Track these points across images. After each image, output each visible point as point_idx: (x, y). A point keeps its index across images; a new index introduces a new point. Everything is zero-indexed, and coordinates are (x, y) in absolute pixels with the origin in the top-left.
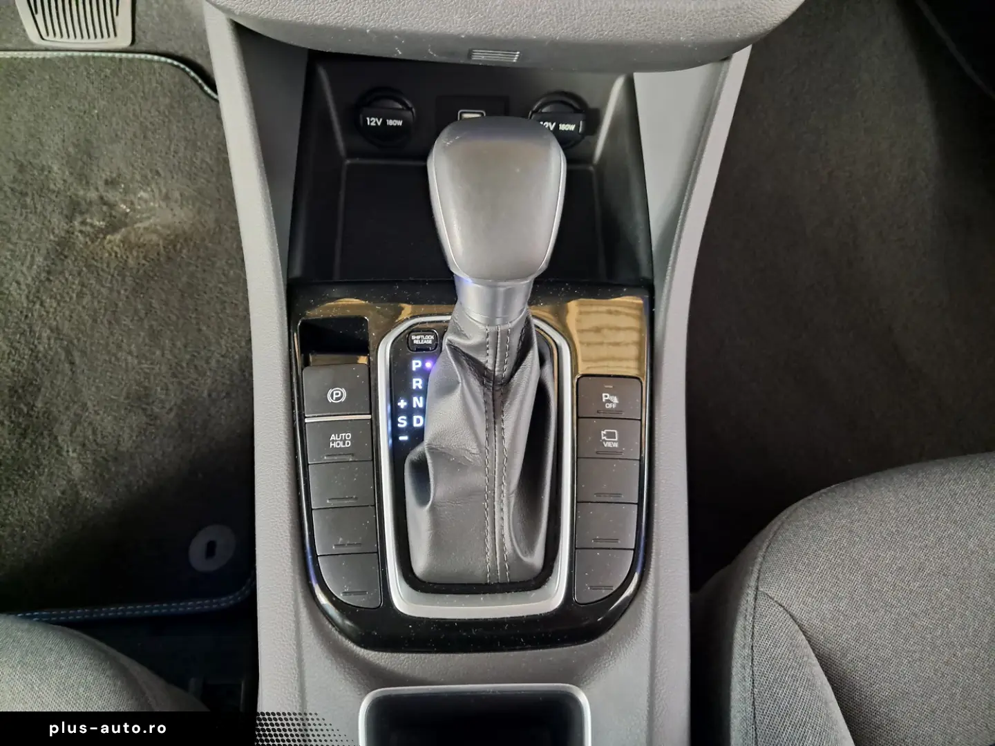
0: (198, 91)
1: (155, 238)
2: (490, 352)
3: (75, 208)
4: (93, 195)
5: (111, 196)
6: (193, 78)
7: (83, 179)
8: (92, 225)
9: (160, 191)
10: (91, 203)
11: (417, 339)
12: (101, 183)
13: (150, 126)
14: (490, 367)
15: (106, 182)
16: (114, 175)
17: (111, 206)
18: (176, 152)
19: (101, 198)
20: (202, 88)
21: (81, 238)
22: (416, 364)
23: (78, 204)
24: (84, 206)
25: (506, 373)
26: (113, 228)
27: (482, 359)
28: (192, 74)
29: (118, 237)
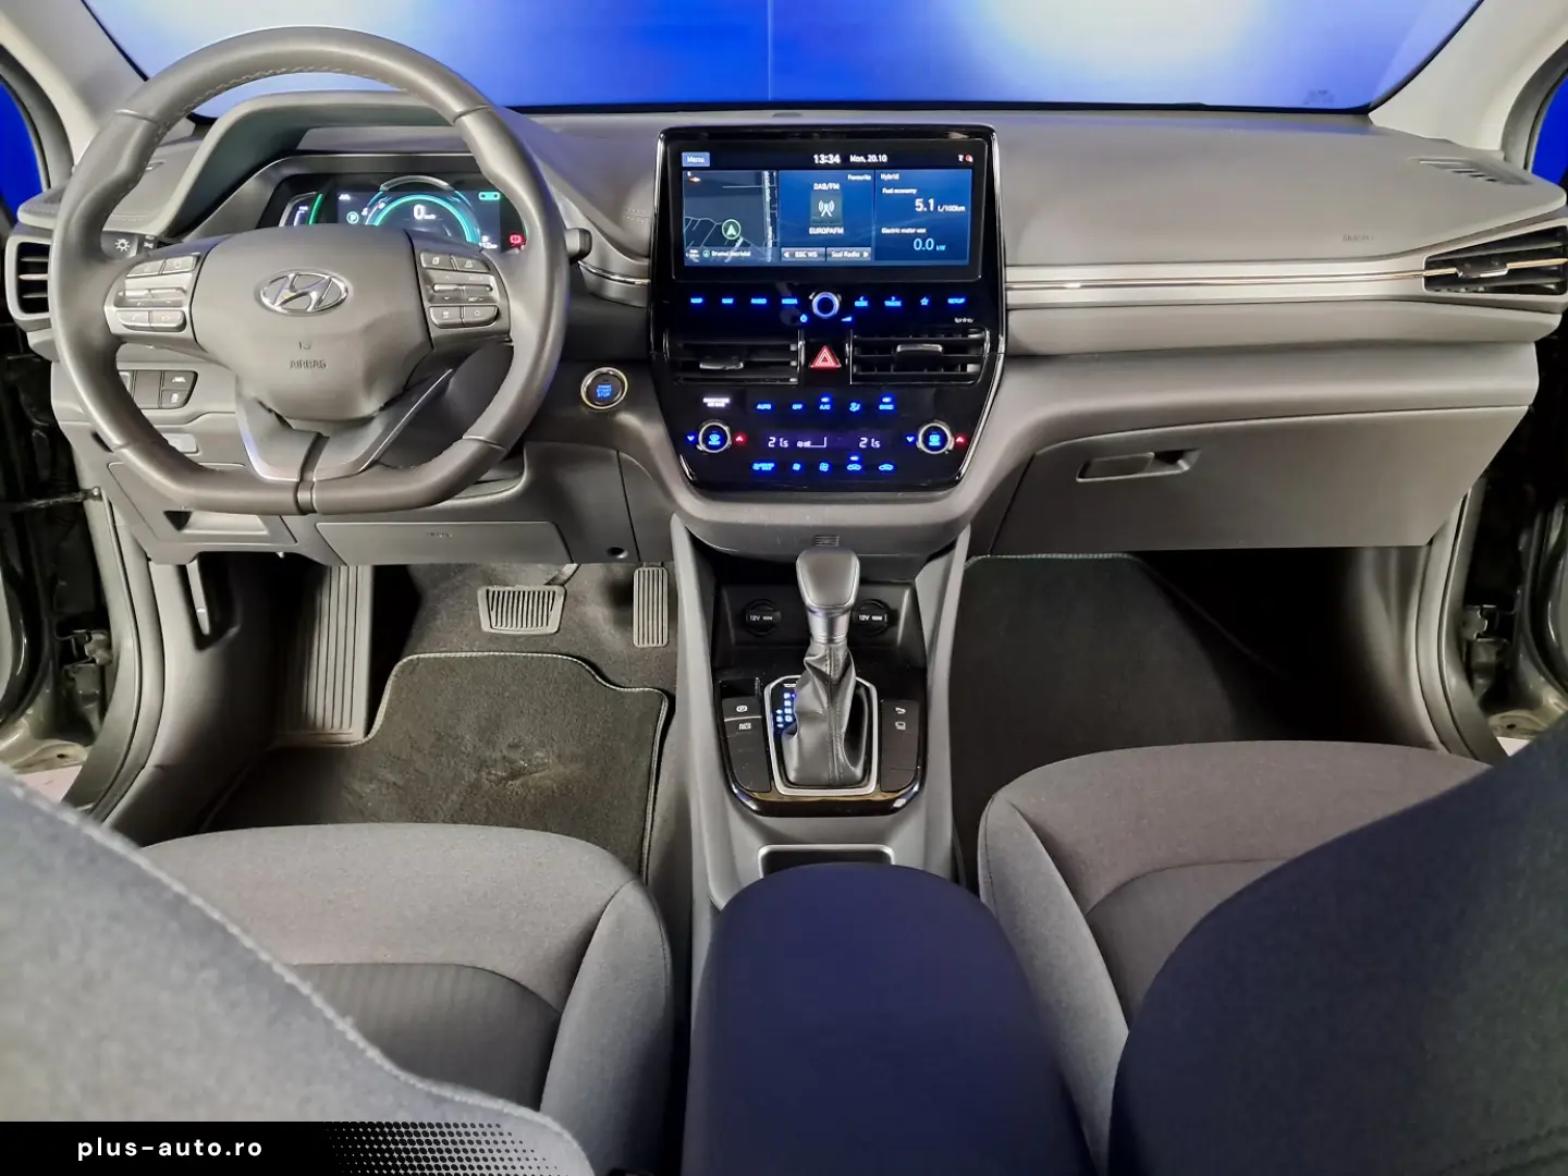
0: (591, 678)
1: (548, 782)
2: (828, 662)
3: (482, 764)
4: (497, 755)
5: (514, 755)
6: (587, 670)
7: (490, 743)
8: (496, 775)
9: (554, 752)
10: (495, 761)
11: (786, 685)
12: (504, 747)
13: (549, 705)
14: (828, 673)
15: (510, 746)
16: (516, 740)
17: (512, 762)
18: (569, 723)
19: (504, 757)
20: (593, 676)
21: (486, 782)
22: (787, 695)
23: (485, 761)
24: (490, 763)
25: (837, 677)
26: (514, 775)
27: (824, 669)
28: (587, 667)
29: (518, 782)
